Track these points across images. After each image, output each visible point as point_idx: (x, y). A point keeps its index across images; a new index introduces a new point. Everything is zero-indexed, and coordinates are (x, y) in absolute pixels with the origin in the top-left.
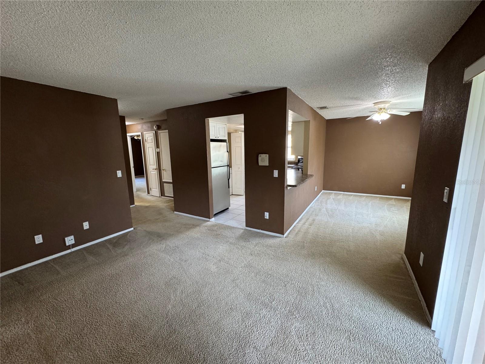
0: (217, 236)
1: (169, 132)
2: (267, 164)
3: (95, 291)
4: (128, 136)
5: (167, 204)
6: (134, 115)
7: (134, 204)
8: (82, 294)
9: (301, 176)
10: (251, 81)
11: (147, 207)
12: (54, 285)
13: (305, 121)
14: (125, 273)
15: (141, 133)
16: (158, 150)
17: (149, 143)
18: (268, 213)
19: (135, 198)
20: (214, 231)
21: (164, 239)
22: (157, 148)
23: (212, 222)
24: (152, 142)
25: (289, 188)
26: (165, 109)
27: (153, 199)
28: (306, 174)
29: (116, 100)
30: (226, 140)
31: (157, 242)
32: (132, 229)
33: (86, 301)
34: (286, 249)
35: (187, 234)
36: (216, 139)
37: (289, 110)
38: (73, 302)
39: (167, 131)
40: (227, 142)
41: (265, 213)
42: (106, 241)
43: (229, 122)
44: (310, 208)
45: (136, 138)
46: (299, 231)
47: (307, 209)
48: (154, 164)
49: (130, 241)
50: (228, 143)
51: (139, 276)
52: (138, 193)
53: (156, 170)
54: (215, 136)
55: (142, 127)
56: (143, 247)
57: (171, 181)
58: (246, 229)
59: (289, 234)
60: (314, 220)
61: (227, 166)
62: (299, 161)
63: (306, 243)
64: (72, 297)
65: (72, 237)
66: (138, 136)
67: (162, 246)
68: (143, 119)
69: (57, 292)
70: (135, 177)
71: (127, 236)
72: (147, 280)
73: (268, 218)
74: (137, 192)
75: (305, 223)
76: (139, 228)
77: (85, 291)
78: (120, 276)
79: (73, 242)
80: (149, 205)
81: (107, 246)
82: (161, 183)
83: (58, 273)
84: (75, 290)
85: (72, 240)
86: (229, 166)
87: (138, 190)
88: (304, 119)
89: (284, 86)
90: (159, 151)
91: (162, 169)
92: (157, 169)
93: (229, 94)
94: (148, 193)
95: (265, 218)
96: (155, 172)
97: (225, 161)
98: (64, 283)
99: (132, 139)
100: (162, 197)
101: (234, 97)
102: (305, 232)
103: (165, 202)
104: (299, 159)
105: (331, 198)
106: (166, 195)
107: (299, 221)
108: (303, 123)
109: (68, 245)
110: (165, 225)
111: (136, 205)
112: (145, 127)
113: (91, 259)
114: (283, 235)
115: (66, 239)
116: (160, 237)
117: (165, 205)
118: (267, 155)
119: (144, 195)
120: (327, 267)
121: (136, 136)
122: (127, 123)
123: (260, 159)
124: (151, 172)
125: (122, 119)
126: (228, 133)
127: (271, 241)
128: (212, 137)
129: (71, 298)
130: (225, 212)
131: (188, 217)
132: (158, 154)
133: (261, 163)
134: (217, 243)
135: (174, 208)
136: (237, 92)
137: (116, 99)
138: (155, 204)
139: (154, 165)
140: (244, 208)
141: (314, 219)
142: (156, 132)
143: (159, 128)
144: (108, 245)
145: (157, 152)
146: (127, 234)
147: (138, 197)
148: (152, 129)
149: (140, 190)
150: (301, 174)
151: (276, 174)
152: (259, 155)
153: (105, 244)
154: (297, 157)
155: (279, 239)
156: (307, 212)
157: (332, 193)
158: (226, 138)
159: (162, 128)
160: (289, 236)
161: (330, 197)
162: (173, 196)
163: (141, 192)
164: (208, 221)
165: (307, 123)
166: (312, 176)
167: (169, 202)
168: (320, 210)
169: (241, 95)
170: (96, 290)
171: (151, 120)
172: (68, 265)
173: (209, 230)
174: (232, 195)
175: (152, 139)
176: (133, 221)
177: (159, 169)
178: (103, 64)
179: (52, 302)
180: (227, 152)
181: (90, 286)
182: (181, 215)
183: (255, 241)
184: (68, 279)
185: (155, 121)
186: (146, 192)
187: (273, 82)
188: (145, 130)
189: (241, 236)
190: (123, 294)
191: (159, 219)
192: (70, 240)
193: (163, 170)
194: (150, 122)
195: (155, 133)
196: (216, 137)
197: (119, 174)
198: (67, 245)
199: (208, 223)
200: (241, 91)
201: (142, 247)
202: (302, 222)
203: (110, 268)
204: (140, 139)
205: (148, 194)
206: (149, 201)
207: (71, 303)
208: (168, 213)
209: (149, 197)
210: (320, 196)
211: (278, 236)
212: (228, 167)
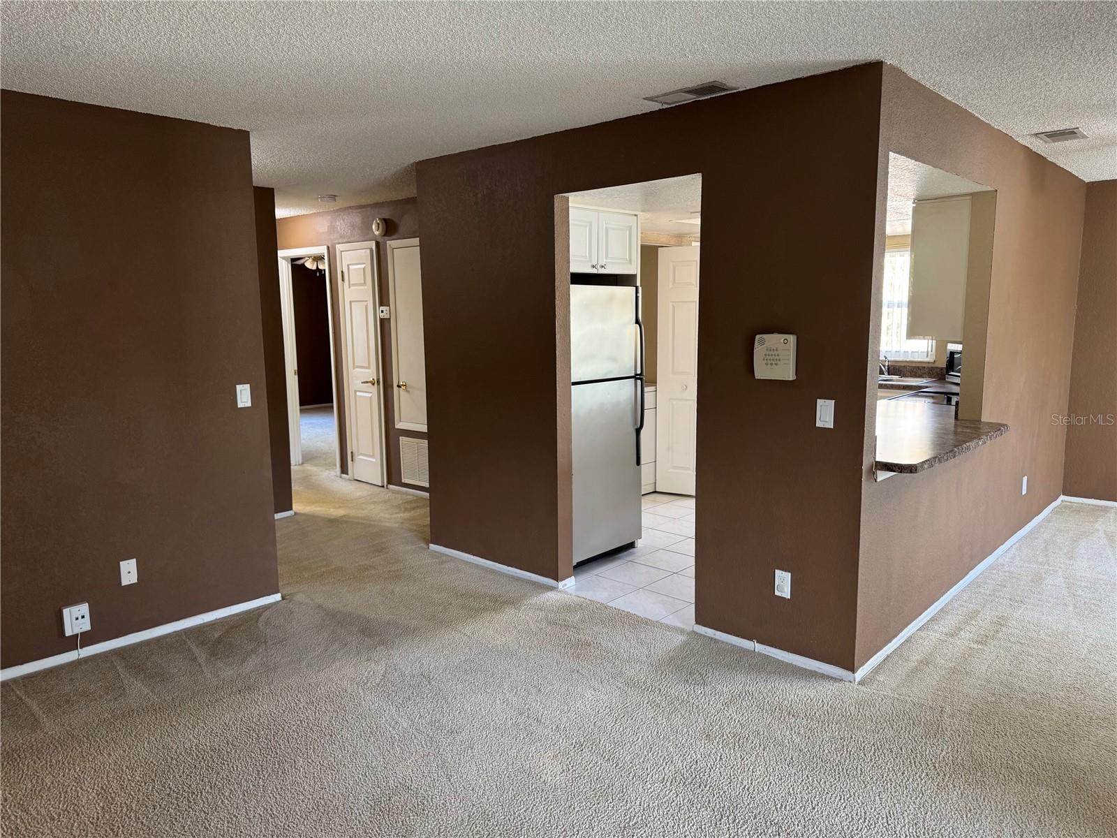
0: (580, 648)
1: (421, 246)
2: (787, 371)
3: (144, 799)
4: (283, 258)
5: (407, 515)
6: (304, 186)
7: (291, 509)
8: (101, 805)
9: (952, 427)
10: (729, 46)
11: (333, 522)
12: (23, 765)
13: (970, 194)
14: (242, 750)
15: (328, 248)
16: (384, 312)
17: (354, 285)
18: (790, 574)
19: (295, 487)
20: (567, 627)
21: (382, 643)
22: (381, 304)
23: (565, 592)
24: (365, 283)
25: (882, 476)
26: (412, 161)
27: (359, 494)
28: (970, 421)
29: (243, 136)
30: (635, 276)
31: (358, 652)
32: (277, 597)
33: (112, 830)
34: (859, 728)
35: (468, 630)
36: (594, 271)
37: (892, 155)
38: (73, 825)
39: (416, 241)
40: (638, 284)
41: (778, 572)
42: (187, 632)
43: (648, 204)
44: (991, 568)
45: (310, 265)
46: (926, 662)
47: (972, 575)
48: (369, 363)
49: (265, 642)
50: (640, 289)
51: (287, 766)
52: (310, 467)
53: (373, 384)
54: (591, 260)
55: (332, 228)
56: (309, 665)
57: (424, 428)
58: (696, 633)
59: (878, 670)
60: (1001, 622)
61: (635, 377)
62: (952, 362)
63: (952, 716)
64: (71, 808)
65: (84, 609)
66: (318, 259)
67: (375, 667)
68: (334, 197)
69: (30, 786)
70: (301, 411)
71: (257, 622)
72: (312, 783)
73: (789, 597)
74: (303, 463)
75: (960, 629)
76: (300, 598)
77: (113, 795)
78: (223, 759)
79: (85, 625)
80: (344, 516)
81: (189, 649)
82: (391, 433)
83: (35, 725)
84: (81, 788)
85: (83, 617)
86: (641, 379)
87: (308, 458)
88: (965, 186)
89: (870, 55)
90: (387, 317)
91: (395, 385)
92: (378, 382)
93: (644, 99)
94: (344, 469)
95: (777, 593)
96: (370, 395)
97: (628, 360)
98: (51, 761)
99: (298, 268)
100: (391, 487)
101: (665, 106)
102: (954, 671)
103: (398, 507)
104: (952, 353)
105: (1098, 530)
106: (404, 480)
107: (933, 620)
108: (967, 203)
109: (71, 634)
110: (392, 593)
111: (295, 514)
112: (343, 224)
113: (137, 690)
114: (850, 673)
115: (66, 612)
116: (369, 636)
117: (399, 515)
118: (792, 339)
119: (329, 476)
120: (1032, 827)
121: (311, 260)
122: (280, 213)
123: (759, 351)
124: (356, 391)
125: (265, 199)
126: (643, 247)
127: (795, 693)
128: (578, 265)
129: (68, 812)
130: (619, 558)
131: (477, 566)
132: (384, 327)
133: (762, 371)
134: (575, 676)
135: (428, 530)
136: (676, 88)
137: (249, 132)
138: (366, 511)
139: (369, 368)
140: (690, 547)
141: (1002, 618)
142: (378, 244)
143: (390, 228)
144: (194, 648)
145: (382, 320)
146: (260, 615)
147: (307, 481)
148: (365, 234)
149: (316, 457)
150: (953, 421)
151: (825, 414)
152: (758, 337)
153: (185, 643)
154: (941, 346)
155: (829, 689)
156: (975, 584)
157: (1106, 509)
158: (634, 268)
159: (402, 229)
160: (880, 678)
161: (1097, 526)
162: (427, 485)
163: (316, 465)
164: (552, 589)
165: (982, 203)
166: (998, 428)
167: (413, 509)
168: (1037, 579)
169: (691, 98)
170: (147, 796)
171: (363, 201)
172: (68, 701)
173: (549, 623)
174: (655, 492)
175: (364, 269)
176: (281, 570)
177: (386, 383)
178: (207, 20)
179: (13, 818)
180: (637, 322)
181: (129, 780)
182: (453, 559)
183: (728, 685)
184: (65, 748)
185: (376, 205)
186: (335, 465)
187: (821, 46)
188: (342, 236)
189: (671, 659)
190: (228, 822)
191: (372, 567)
192: (77, 619)
193: (399, 386)
194: (361, 207)
195: (374, 248)
196: (593, 267)
197: (244, 395)
198: (68, 633)
199: (551, 595)
200: (690, 85)
201: (304, 664)
202: (943, 627)
203: (194, 727)
204: (325, 270)
205: (343, 475)
206: (343, 501)
207: (67, 828)
208: (409, 548)
209: (343, 486)
210: (1048, 520)
211: (831, 674)
212: (639, 381)
